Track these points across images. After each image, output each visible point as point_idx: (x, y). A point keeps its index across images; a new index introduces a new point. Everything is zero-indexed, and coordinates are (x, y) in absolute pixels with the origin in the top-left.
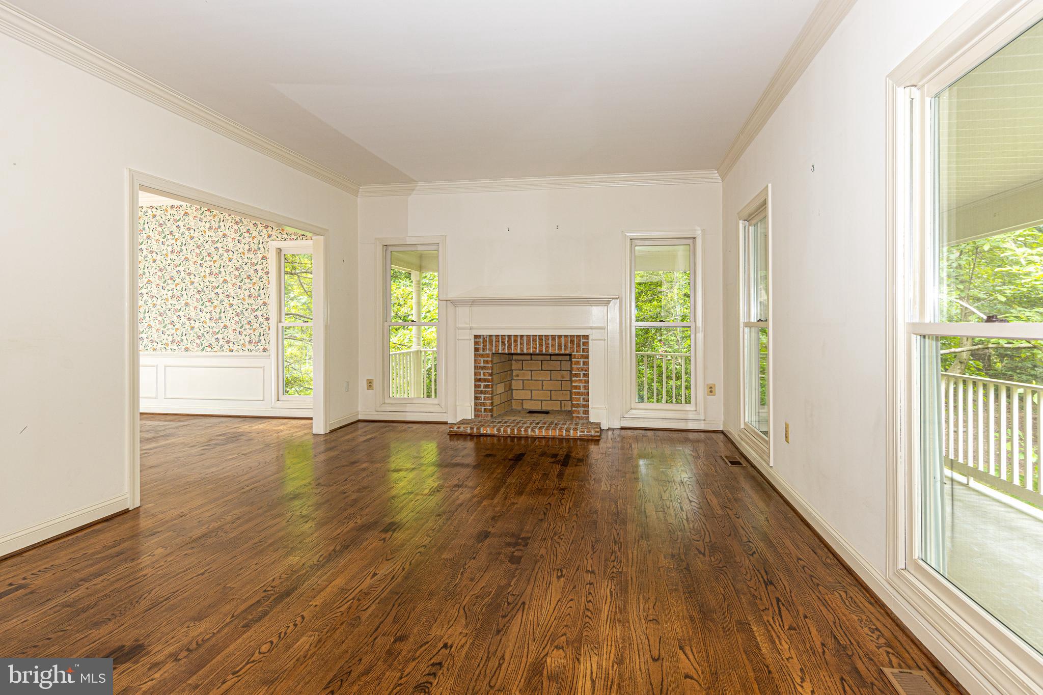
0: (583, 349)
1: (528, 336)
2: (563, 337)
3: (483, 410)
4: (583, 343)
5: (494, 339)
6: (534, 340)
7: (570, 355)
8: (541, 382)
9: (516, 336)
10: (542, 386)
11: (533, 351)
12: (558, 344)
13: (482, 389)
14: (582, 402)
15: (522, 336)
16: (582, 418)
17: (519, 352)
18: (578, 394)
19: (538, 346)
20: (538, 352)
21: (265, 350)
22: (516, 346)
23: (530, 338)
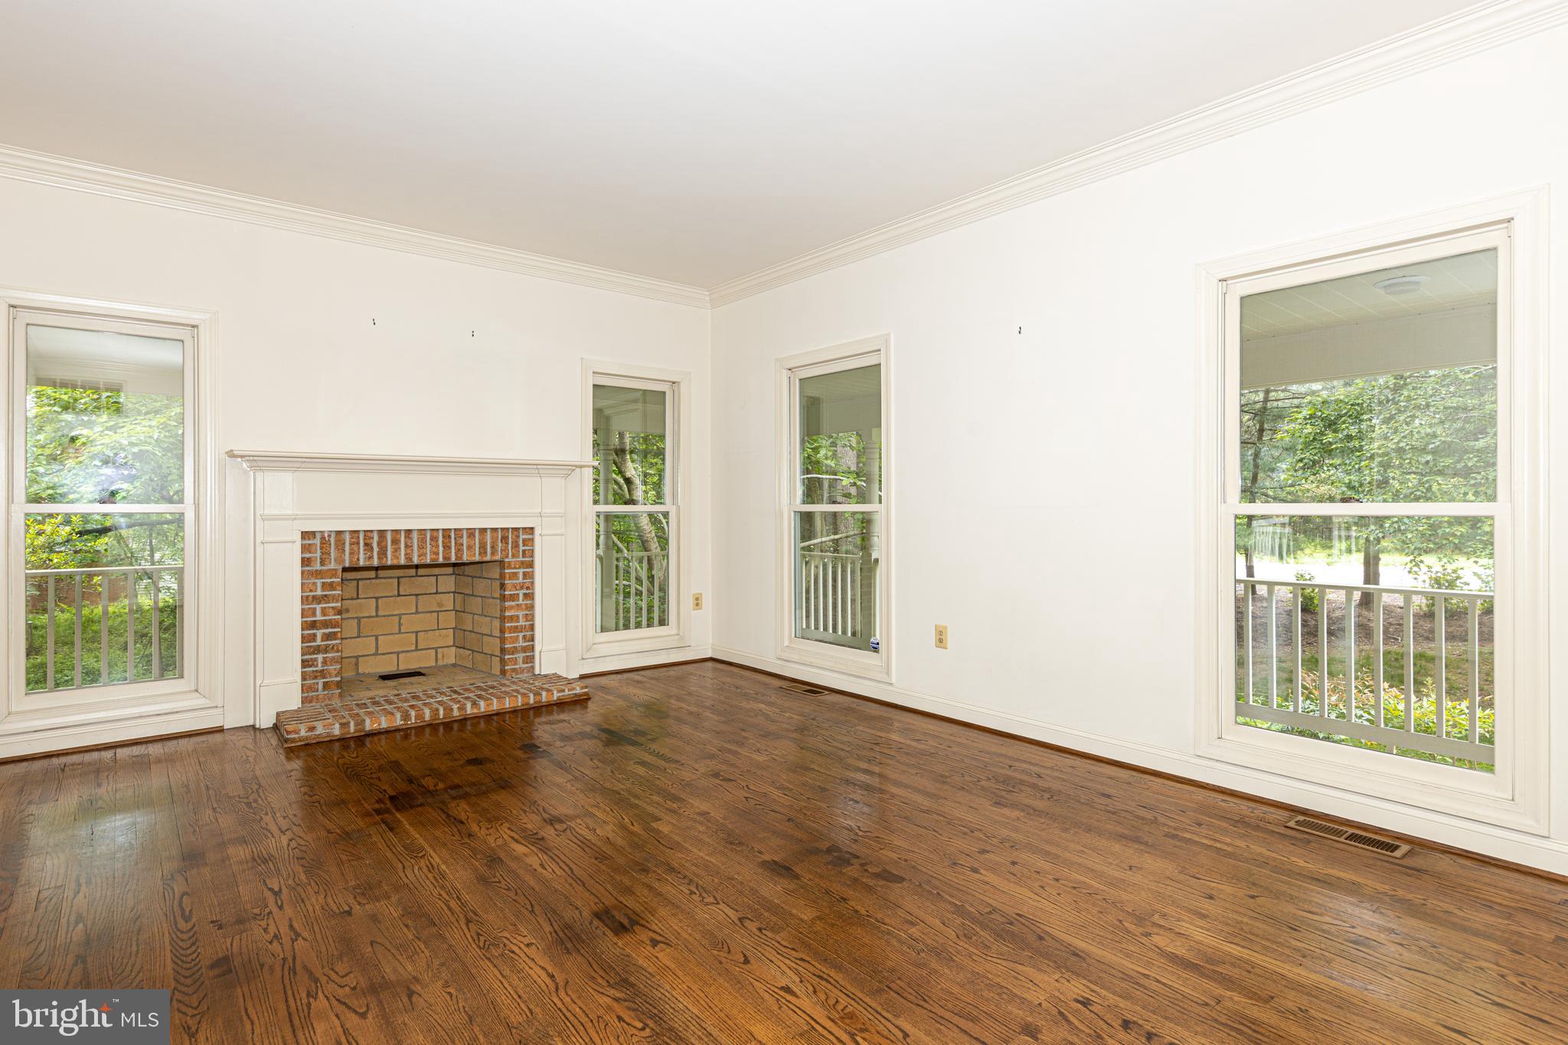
0: (524, 551)
1: (422, 532)
2: (489, 532)
3: (320, 687)
4: (524, 541)
5: (347, 537)
6: (434, 539)
7: (501, 563)
8: (397, 618)
9: (396, 532)
10: (400, 625)
11: (432, 560)
12: (480, 543)
13: (319, 642)
14: (521, 643)
15: (409, 532)
16: (522, 671)
17: (403, 561)
18: (516, 629)
19: (441, 549)
20: (441, 560)
22: (396, 550)
23: (425, 535)
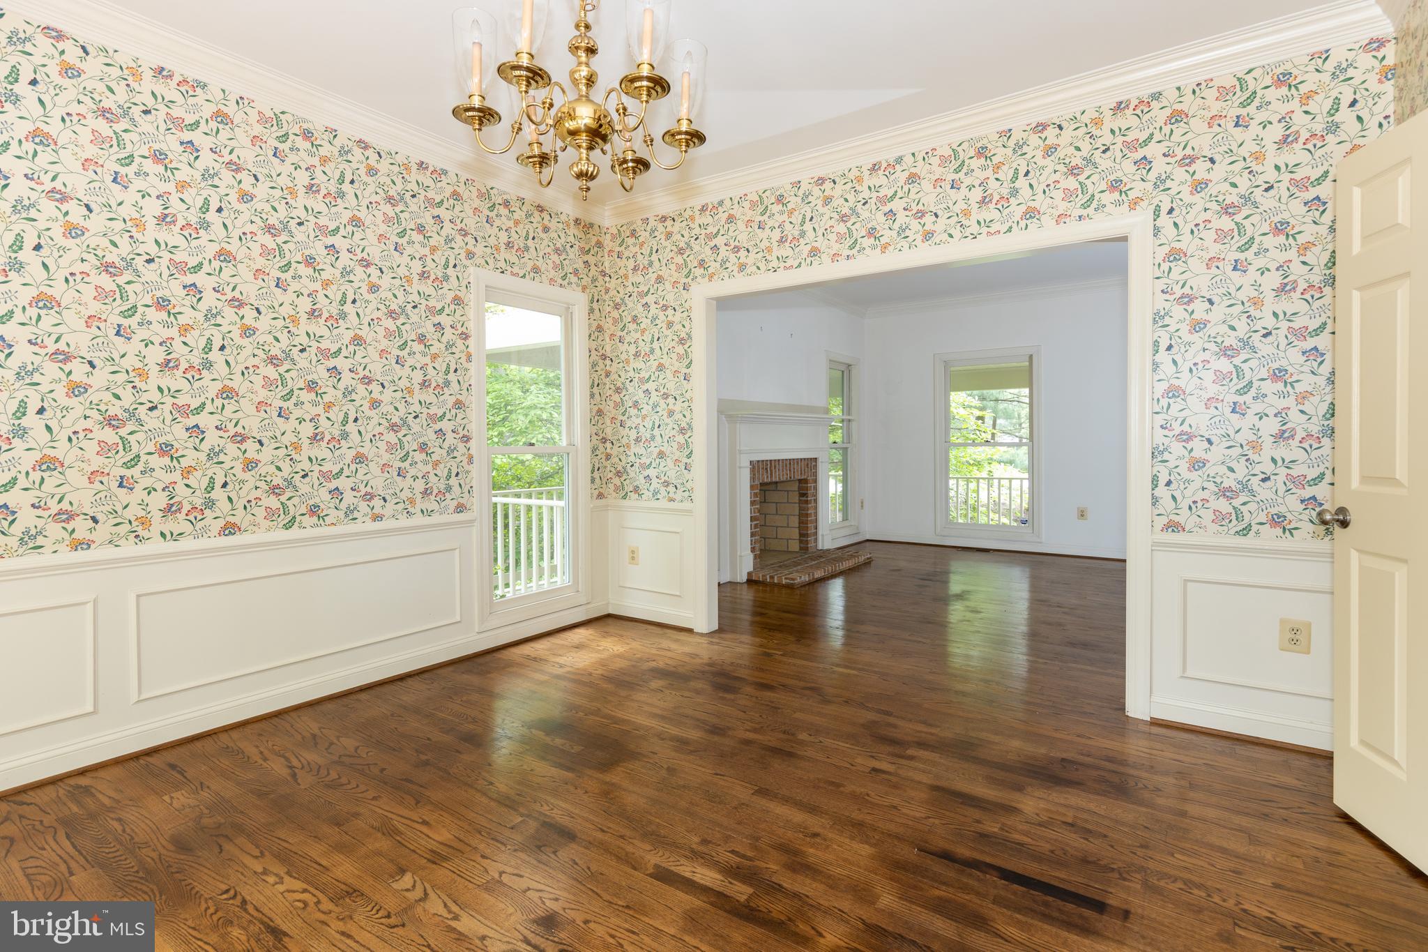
1: (783, 460)
2: (803, 460)
5: (761, 465)
6: (786, 465)
9: (775, 461)
11: (786, 478)
15: (779, 461)
16: (813, 547)
19: (788, 472)
20: (789, 478)
21: (460, 508)
22: (775, 472)
23: (784, 463)
